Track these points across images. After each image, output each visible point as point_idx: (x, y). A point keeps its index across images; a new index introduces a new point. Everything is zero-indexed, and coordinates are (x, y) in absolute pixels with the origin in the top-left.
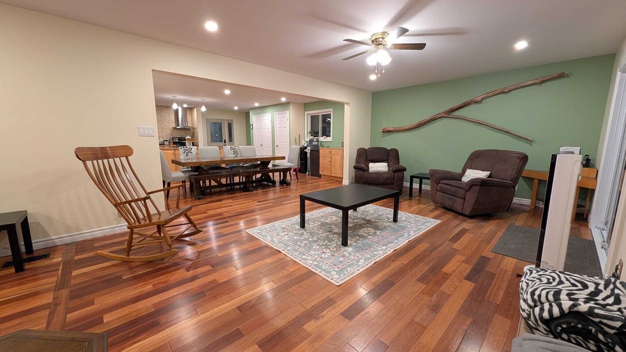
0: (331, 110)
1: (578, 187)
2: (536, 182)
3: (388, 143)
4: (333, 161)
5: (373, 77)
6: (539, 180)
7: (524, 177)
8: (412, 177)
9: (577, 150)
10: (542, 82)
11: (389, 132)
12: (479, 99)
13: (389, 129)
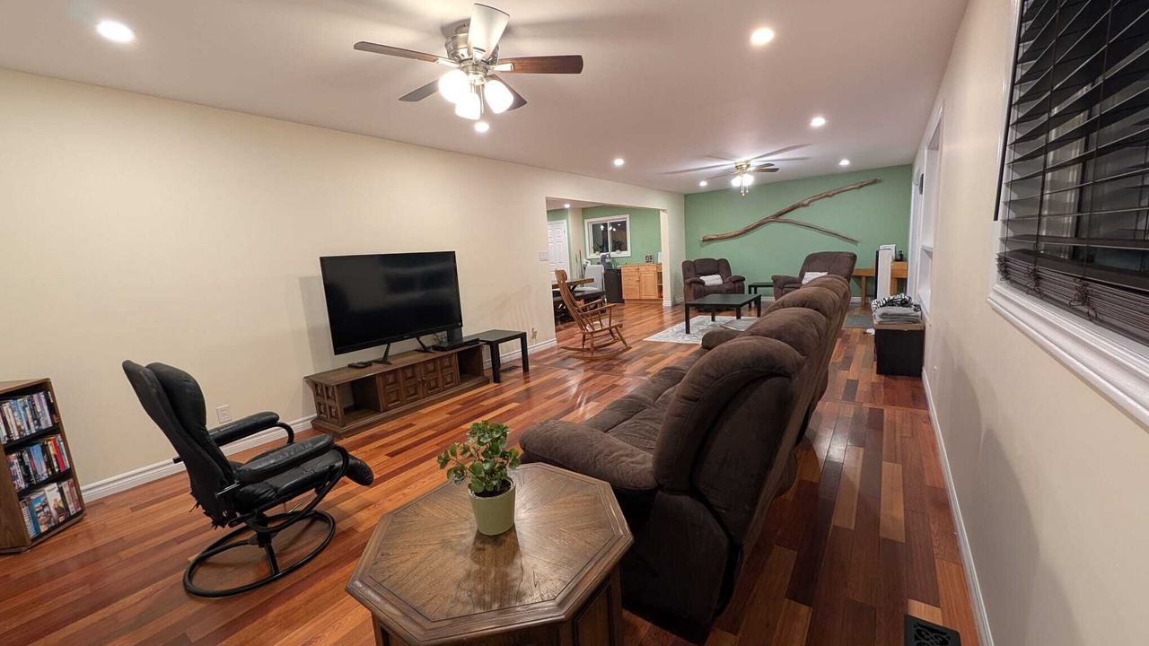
0: (627, 216)
1: (892, 278)
2: (864, 278)
3: (714, 252)
4: (643, 280)
5: (703, 184)
6: (867, 277)
7: (855, 276)
8: (750, 287)
9: (893, 247)
10: (861, 187)
11: (711, 240)
12: (806, 202)
13: (709, 237)
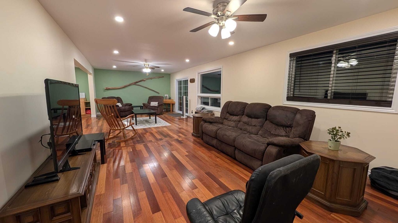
5: (114, 67)
12: (145, 80)
13: (108, 88)
